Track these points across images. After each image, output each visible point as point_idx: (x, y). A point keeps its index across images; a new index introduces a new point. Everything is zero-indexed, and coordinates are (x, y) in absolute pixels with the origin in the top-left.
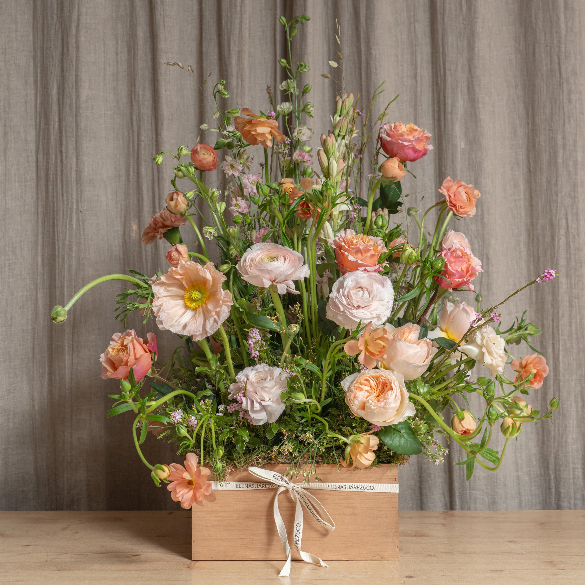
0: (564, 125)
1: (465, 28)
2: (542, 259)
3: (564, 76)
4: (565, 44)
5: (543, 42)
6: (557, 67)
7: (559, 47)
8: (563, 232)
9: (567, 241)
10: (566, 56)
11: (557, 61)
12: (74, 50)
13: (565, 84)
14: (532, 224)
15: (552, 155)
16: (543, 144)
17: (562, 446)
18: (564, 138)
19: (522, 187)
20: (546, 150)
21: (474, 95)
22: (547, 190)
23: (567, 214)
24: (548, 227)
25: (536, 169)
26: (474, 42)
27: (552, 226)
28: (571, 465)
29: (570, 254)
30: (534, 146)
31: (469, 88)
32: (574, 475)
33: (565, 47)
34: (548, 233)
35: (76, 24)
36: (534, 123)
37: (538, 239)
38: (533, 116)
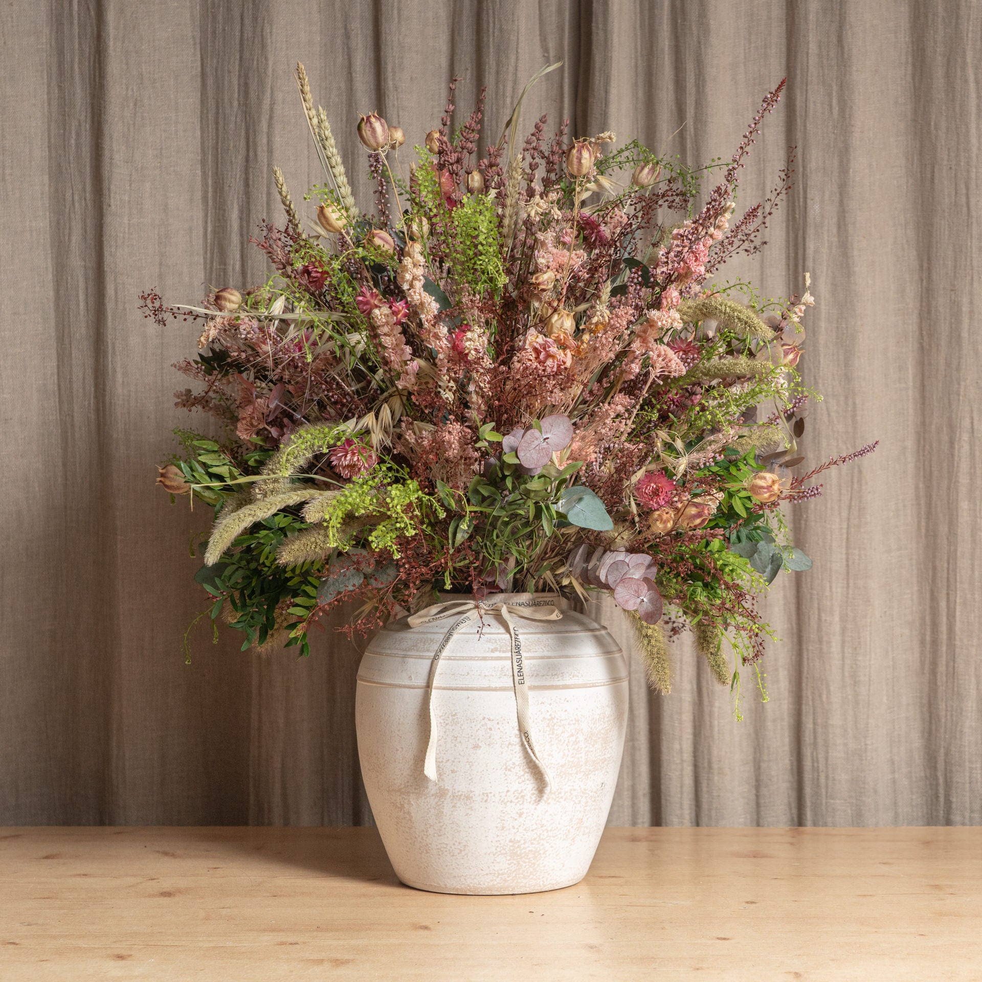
0: (972, 284)
1: (836, 139)
2: (936, 473)
3: (974, 214)
4: (976, 168)
5: (945, 162)
6: (964, 200)
7: (968, 172)
8: (965, 437)
9: (971, 449)
10: (977, 186)
11: (964, 191)
12: (266, 154)
13: (974, 225)
14: (923, 423)
15: (954, 326)
16: (941, 309)
17: (956, 738)
18: (971, 303)
19: (910, 371)
20: (945, 319)
21: (847, 237)
22: (946, 376)
23: (972, 411)
24: (945, 429)
25: (930, 345)
26: (848, 160)
27: (952, 428)
28: (967, 764)
29: (975, 468)
30: (929, 312)
31: (839, 227)
32: (970, 777)
33: (977, 172)
34: (945, 438)
35: (267, 117)
36: (929, 277)
37: (931, 447)
38: (929, 269)
